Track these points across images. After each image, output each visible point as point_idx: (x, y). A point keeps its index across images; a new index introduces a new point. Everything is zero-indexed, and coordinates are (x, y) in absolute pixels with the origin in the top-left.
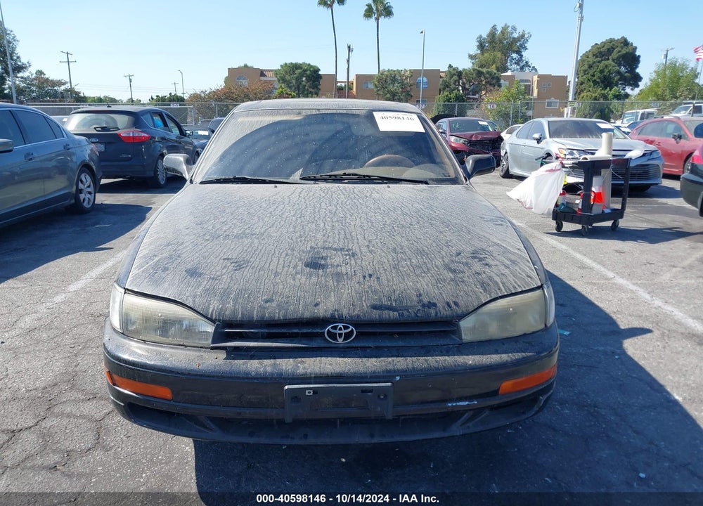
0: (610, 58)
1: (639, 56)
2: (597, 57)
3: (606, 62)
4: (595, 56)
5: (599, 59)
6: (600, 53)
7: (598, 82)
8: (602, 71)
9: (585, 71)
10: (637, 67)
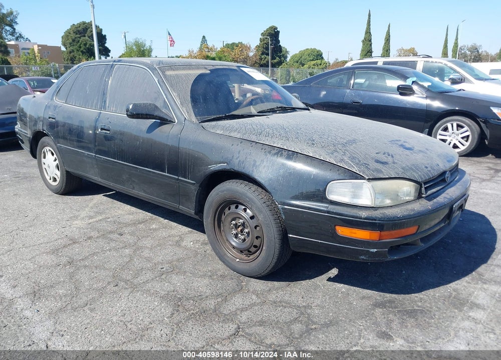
0: (86, 35)
1: (105, 35)
2: (77, 34)
3: (84, 38)
4: (76, 33)
5: (78, 36)
6: (78, 31)
7: (84, 52)
8: (85, 45)
9: (70, 44)
10: (105, 43)
